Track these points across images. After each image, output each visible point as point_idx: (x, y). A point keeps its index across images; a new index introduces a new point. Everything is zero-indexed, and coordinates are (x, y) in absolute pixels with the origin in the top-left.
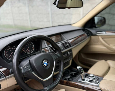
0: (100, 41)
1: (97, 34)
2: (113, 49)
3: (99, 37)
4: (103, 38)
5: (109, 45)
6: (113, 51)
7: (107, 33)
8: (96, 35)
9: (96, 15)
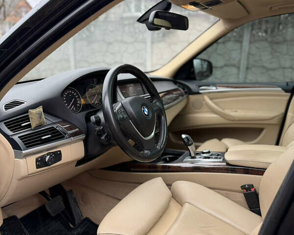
0: (207, 105)
1: (200, 91)
2: (232, 116)
3: (203, 97)
4: (211, 99)
5: (224, 110)
6: (232, 120)
7: (218, 88)
8: (198, 93)
9: (195, 57)
